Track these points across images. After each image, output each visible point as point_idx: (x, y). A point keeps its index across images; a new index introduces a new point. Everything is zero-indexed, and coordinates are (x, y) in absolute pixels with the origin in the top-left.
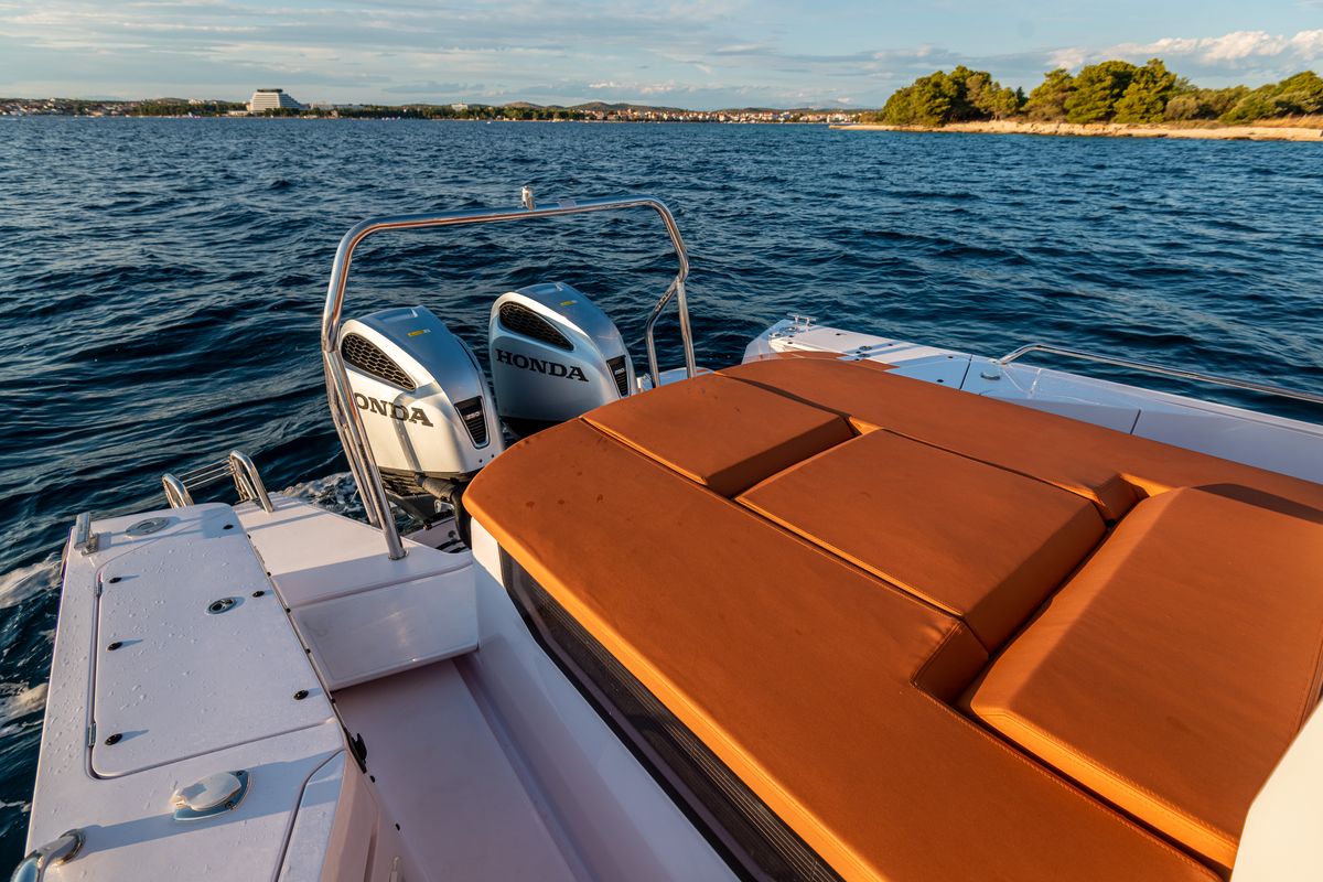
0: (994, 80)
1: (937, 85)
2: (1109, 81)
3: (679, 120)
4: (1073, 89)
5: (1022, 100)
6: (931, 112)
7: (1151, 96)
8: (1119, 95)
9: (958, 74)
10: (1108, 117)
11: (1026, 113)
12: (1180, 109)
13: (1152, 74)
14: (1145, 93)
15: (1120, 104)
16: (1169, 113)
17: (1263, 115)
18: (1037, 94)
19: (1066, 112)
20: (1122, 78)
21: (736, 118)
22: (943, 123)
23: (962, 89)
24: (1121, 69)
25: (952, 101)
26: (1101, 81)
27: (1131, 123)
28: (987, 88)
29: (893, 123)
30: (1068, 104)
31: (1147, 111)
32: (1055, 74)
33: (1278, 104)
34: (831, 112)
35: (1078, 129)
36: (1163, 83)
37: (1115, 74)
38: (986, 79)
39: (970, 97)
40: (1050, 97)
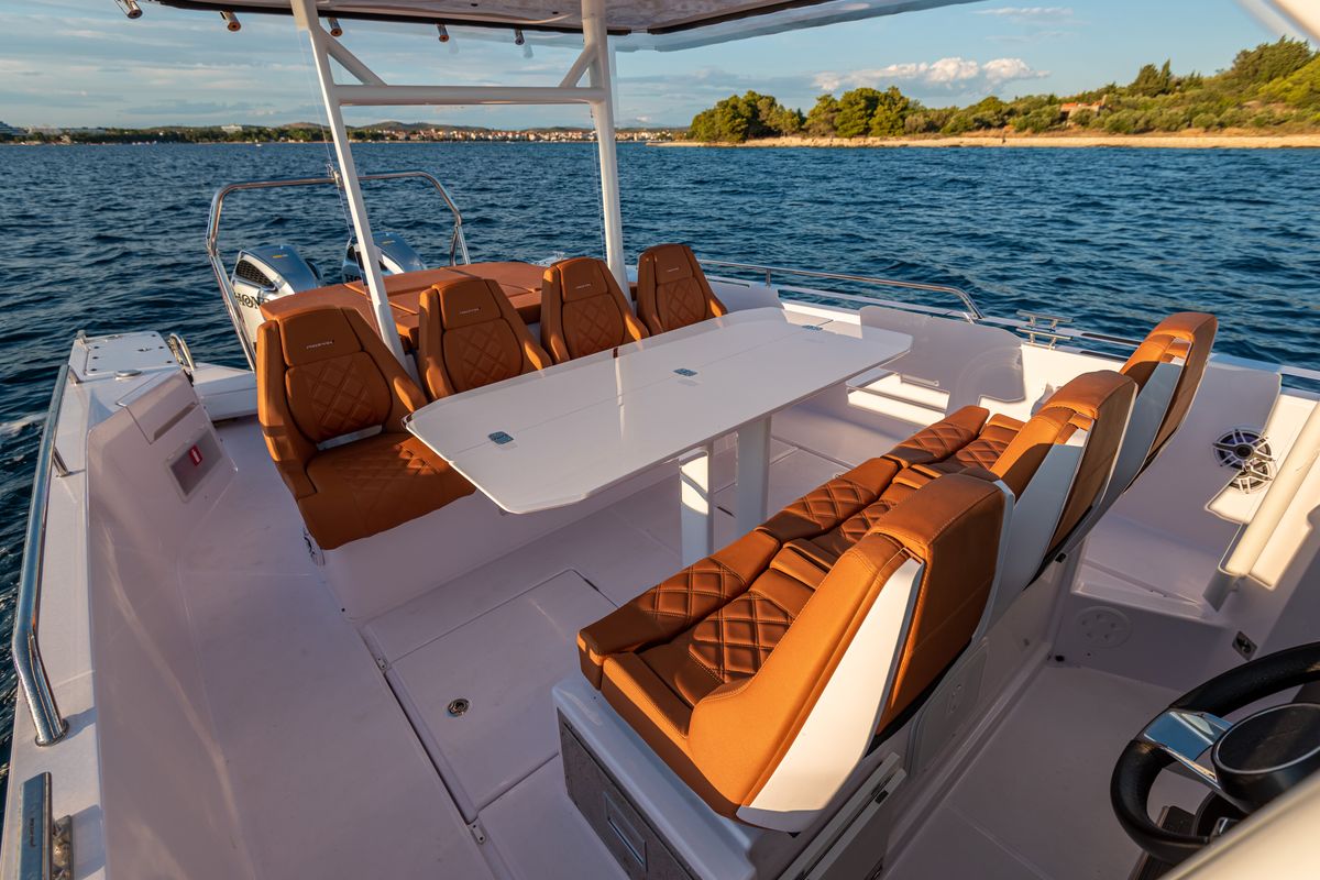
0: (779, 102)
1: (735, 107)
2: (863, 103)
3: (489, 140)
4: (838, 110)
5: (803, 120)
6: (733, 131)
7: (893, 115)
8: (871, 115)
9: (750, 98)
10: (866, 132)
11: (807, 130)
12: (914, 125)
13: (892, 98)
14: (889, 113)
15: (873, 122)
16: (907, 128)
17: (967, 129)
18: (813, 114)
19: (836, 129)
20: (872, 101)
21: (546, 137)
22: (743, 140)
23: (755, 112)
24: (870, 94)
25: (749, 121)
26: (858, 104)
27: (883, 136)
28: (774, 110)
29: (702, 140)
30: (837, 122)
31: (892, 126)
32: (823, 99)
33: (976, 120)
34: (638, 131)
35: (846, 142)
36: (901, 105)
37: (867, 98)
38: (772, 103)
39: (762, 118)
40: (823, 117)
